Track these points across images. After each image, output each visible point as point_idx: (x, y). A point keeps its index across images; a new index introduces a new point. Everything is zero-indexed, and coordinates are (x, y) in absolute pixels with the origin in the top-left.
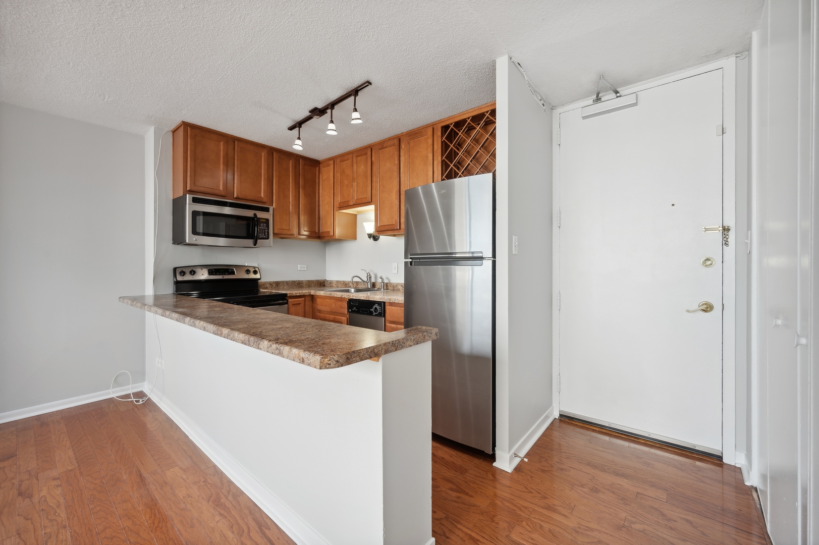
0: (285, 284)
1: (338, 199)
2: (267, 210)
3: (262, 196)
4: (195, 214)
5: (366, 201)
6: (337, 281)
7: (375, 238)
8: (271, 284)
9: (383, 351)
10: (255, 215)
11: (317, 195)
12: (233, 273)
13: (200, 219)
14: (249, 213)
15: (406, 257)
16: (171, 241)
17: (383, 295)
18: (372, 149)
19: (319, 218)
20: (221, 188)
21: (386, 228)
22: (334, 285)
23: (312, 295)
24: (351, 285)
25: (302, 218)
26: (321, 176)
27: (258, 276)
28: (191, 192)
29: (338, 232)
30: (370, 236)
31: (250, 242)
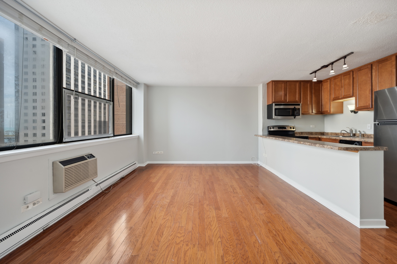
0: (305, 133)
1: (333, 96)
2: (299, 105)
3: (297, 100)
4: (276, 109)
5: (350, 96)
6: (331, 133)
7: (355, 112)
8: (299, 133)
9: (360, 149)
10: (295, 107)
11: (321, 95)
12: (286, 128)
13: (277, 111)
14: (292, 107)
15: (375, 121)
16: (267, 118)
17: (361, 138)
18: (353, 72)
19: (322, 105)
20: (283, 100)
21: (362, 108)
22: (329, 134)
23: (319, 138)
24: (340, 134)
25: (314, 106)
26: (323, 87)
27: (294, 130)
28: (274, 102)
29: (332, 110)
30: (352, 111)
31: (293, 117)
